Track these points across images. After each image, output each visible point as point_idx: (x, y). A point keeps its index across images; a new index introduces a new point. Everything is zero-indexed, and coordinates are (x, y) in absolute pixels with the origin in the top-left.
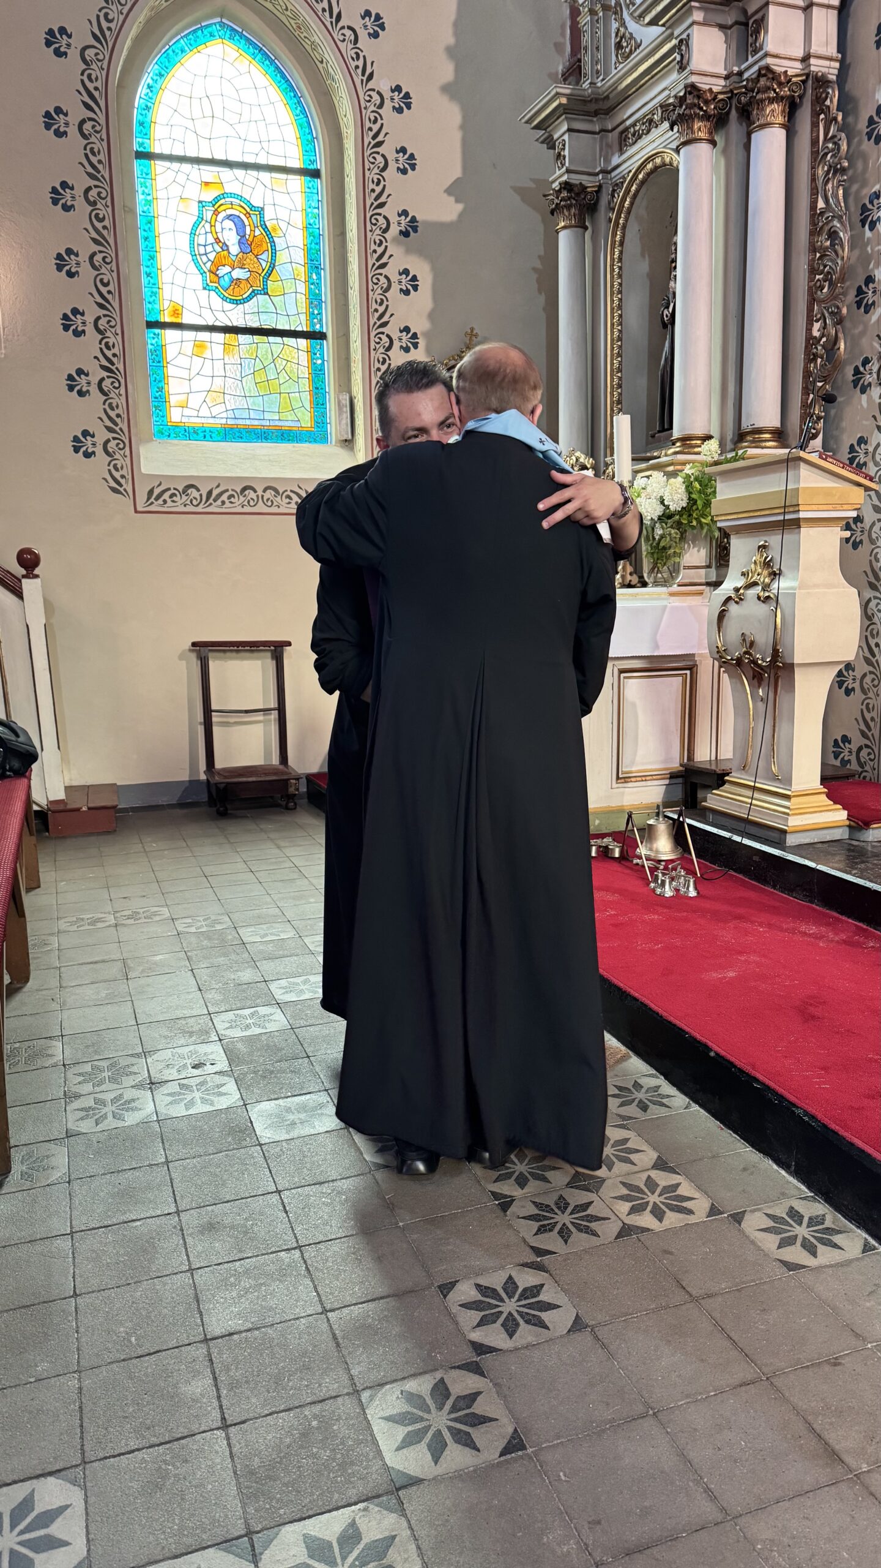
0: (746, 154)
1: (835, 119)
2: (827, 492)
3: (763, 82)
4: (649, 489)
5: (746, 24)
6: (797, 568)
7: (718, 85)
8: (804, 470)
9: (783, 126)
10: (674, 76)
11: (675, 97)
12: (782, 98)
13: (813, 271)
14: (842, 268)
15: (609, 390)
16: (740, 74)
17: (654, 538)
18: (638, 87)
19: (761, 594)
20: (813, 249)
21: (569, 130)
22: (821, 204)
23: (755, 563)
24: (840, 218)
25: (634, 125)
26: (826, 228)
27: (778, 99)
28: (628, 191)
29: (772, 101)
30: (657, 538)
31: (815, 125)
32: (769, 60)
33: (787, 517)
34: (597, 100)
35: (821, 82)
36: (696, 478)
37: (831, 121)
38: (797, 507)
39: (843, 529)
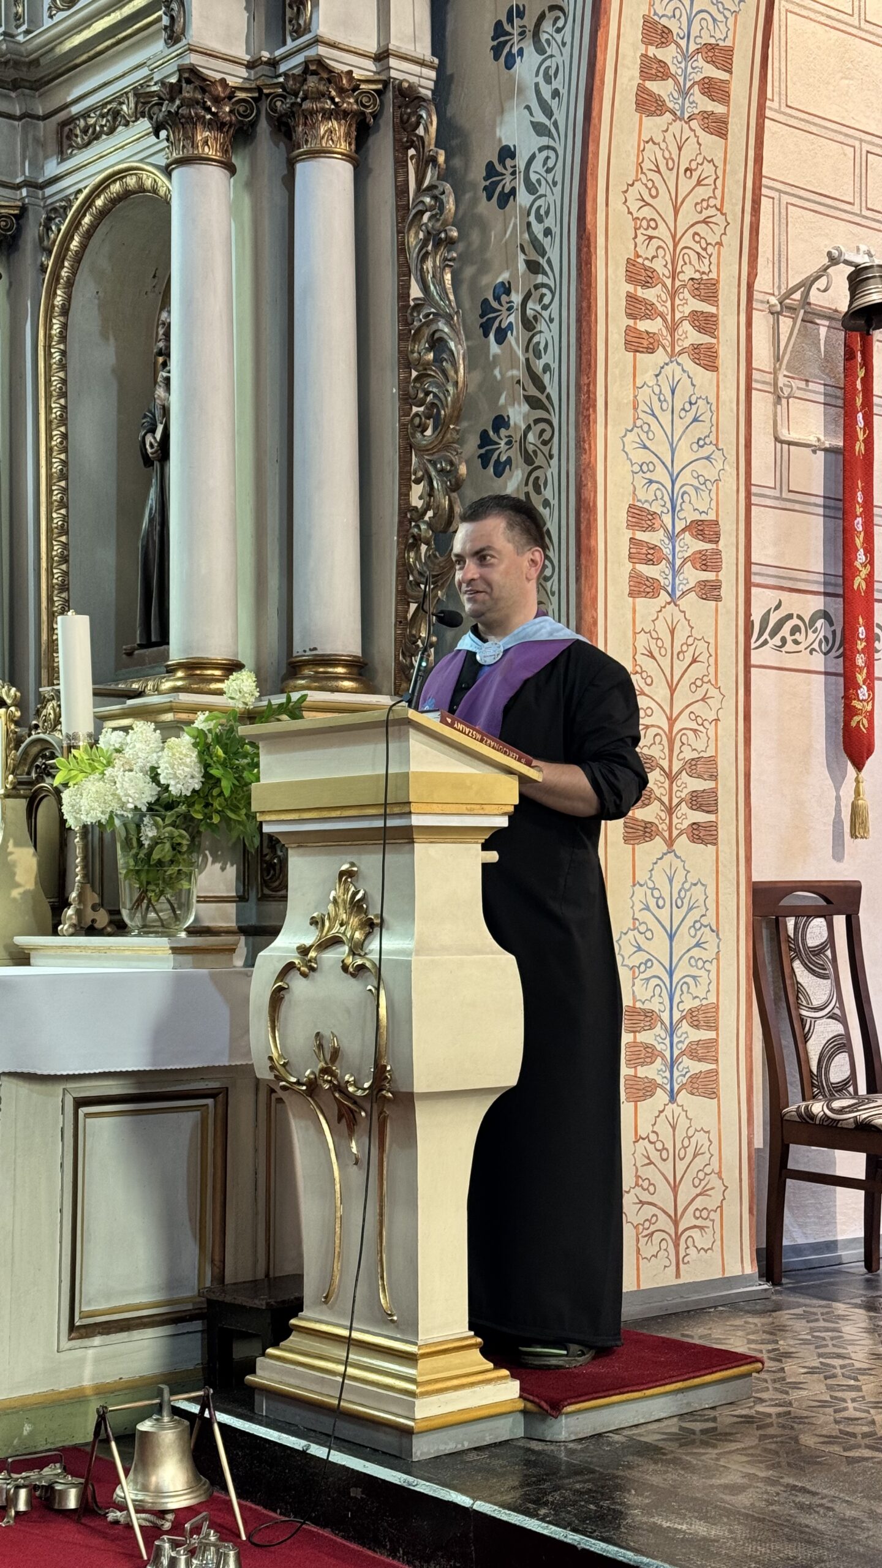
0: (286, 194)
1: (434, 160)
2: (457, 782)
3: (312, 83)
4: (128, 752)
6: (409, 915)
7: (236, 76)
8: (416, 743)
9: (348, 158)
10: (158, 47)
11: (162, 82)
12: (346, 114)
13: (407, 399)
14: (456, 400)
15: (44, 564)
16: (273, 63)
17: (140, 845)
19: (349, 961)
20: (406, 362)
22: (415, 292)
23: (335, 902)
24: (449, 318)
26: (427, 332)
27: (338, 114)
28: (76, 224)
29: (328, 115)
30: (147, 844)
31: (400, 164)
32: (322, 50)
33: (391, 823)
35: (408, 97)
36: (218, 739)
37: (426, 161)
38: (405, 807)
39: (486, 847)
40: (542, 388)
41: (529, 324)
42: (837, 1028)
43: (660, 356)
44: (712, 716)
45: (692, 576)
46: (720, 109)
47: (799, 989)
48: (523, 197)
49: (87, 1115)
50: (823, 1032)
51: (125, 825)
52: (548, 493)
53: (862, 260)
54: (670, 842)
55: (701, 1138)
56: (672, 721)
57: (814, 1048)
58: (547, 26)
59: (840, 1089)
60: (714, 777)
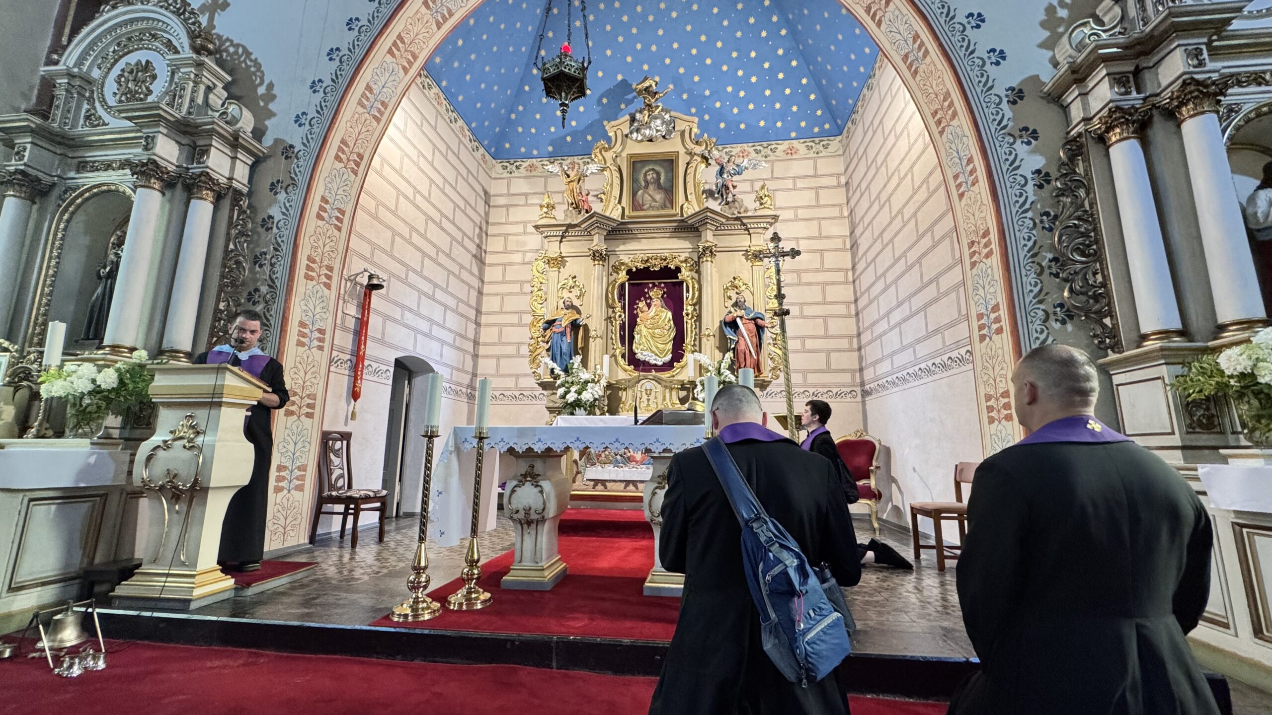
0: (184, 208)
1: (245, 212)
2: (242, 389)
3: (203, 178)
4: (80, 373)
5: (195, 149)
6: (216, 429)
7: (171, 168)
8: (228, 375)
9: (212, 202)
10: (139, 150)
11: (140, 161)
12: (214, 191)
13: (223, 276)
14: (243, 280)
16: (188, 169)
17: (81, 405)
18: (102, 145)
19: (187, 444)
20: (224, 266)
21: (32, 143)
22: (231, 246)
23: (183, 425)
24: (244, 257)
25: (94, 162)
26: (234, 259)
27: (211, 189)
29: (207, 189)
30: (84, 405)
31: (232, 210)
32: (209, 170)
33: (215, 400)
34: (63, 137)
35: (238, 193)
36: (127, 371)
37: (242, 212)
38: (221, 395)
39: (247, 410)
40: (274, 283)
41: (272, 265)
42: (341, 471)
43: (314, 283)
44: (316, 382)
45: (316, 343)
46: (340, 225)
47: (331, 460)
48: (275, 230)
49: (34, 505)
50: (336, 473)
51: (74, 398)
52: (272, 313)
53: (373, 273)
54: (299, 417)
55: (297, 503)
56: (304, 383)
57: (334, 477)
58: (290, 188)
59: (340, 488)
60: (315, 400)
